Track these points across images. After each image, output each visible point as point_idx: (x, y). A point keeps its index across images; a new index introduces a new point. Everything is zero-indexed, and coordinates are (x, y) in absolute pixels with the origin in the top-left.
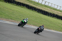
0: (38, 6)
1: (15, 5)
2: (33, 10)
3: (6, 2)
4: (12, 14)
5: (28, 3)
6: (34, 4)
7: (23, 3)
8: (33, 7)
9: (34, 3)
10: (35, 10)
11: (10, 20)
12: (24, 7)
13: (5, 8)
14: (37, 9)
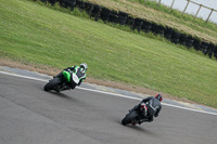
0: (206, 32)
1: (128, 28)
2: (188, 46)
3: (96, 20)
4: (115, 61)
5: (173, 23)
6: (194, 27)
7: (156, 22)
8: (190, 37)
9: (194, 21)
10: (197, 48)
11: (109, 82)
12: (159, 36)
13: (91, 38)
14: (203, 43)
